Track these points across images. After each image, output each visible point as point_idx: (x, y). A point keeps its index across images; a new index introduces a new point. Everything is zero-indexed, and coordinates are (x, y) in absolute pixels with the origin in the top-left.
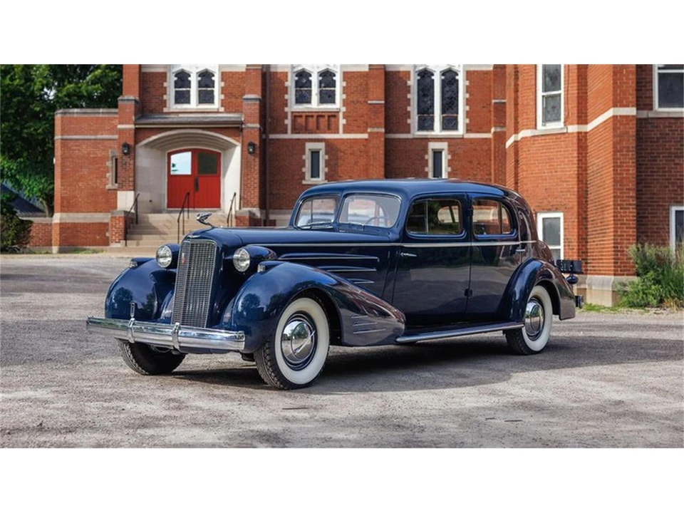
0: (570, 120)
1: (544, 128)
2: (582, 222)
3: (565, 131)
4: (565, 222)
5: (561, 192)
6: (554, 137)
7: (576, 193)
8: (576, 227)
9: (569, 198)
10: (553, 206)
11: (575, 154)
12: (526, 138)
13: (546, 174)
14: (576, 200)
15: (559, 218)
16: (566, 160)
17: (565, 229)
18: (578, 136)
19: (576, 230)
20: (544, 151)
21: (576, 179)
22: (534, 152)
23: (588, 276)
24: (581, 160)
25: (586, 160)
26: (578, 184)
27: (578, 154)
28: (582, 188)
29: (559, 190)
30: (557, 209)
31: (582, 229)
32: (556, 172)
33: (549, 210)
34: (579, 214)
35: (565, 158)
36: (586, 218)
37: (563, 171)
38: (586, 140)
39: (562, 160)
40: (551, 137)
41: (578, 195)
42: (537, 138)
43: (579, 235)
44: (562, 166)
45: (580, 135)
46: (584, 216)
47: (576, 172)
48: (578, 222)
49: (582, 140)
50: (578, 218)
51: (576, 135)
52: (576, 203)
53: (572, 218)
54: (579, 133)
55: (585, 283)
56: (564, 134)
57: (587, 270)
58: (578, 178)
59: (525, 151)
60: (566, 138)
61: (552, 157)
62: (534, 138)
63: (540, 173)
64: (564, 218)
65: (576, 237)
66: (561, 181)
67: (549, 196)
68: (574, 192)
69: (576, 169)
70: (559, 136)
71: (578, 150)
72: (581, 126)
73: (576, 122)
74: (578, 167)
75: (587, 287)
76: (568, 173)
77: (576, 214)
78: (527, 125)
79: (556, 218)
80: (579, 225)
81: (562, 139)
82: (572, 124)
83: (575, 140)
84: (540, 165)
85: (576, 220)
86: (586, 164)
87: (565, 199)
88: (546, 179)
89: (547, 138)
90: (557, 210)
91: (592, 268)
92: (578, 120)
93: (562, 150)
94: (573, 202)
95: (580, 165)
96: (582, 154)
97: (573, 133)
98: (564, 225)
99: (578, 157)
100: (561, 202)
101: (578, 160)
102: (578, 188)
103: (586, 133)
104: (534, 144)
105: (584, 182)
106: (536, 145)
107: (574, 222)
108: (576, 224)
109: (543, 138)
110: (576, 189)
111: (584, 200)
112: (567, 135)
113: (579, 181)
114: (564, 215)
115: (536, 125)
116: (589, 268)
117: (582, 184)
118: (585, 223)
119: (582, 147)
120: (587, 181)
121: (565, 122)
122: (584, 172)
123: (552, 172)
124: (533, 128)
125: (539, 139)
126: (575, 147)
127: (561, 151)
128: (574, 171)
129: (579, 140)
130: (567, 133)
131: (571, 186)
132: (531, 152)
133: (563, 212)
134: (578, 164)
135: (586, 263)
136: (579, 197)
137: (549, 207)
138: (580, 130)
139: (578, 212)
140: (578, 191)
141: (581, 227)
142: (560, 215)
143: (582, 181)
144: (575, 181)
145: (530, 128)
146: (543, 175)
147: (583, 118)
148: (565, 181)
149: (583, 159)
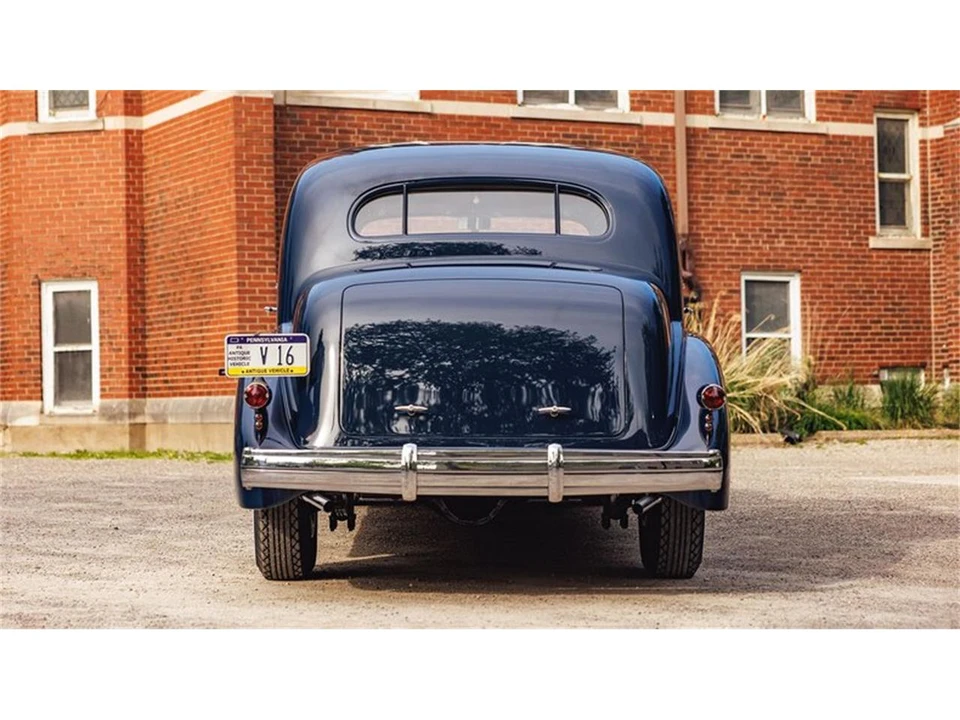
0: (110, 107)
1: (52, 120)
2: (136, 299)
3: (99, 127)
4: (101, 299)
5: (93, 242)
6: (77, 138)
7: (124, 245)
8: (124, 309)
9: (110, 254)
10: (76, 268)
11: (122, 171)
12: (19, 137)
13: (61, 208)
14: (124, 257)
15: (88, 293)
16: (103, 182)
17: (102, 312)
18: (127, 138)
19: (125, 315)
20: (56, 164)
21: (123, 219)
22: (35, 165)
23: (149, 401)
24: (133, 183)
25: (141, 183)
26: (128, 228)
27: (127, 170)
28: (135, 234)
29: (89, 239)
30: (85, 274)
31: (136, 311)
32: (82, 204)
33: (68, 277)
34: (130, 285)
35: (99, 178)
36: (143, 292)
37: (96, 203)
38: (141, 145)
39: (95, 181)
40: (70, 137)
41: (129, 248)
42: (38, 139)
43: (130, 324)
44: (95, 194)
45: (130, 136)
46: (139, 288)
47: (124, 205)
48: (130, 298)
49: (133, 145)
50: (129, 292)
51: (122, 135)
52: (124, 263)
53: (116, 292)
54: (128, 132)
55: (142, 413)
56: (97, 132)
57: (145, 389)
58: (128, 215)
59: (16, 164)
60: (103, 139)
61: (71, 176)
62: (33, 140)
63: (49, 206)
64: (101, 292)
65: (124, 327)
66: (91, 222)
67: (68, 249)
68: (119, 241)
69: (124, 199)
70: (87, 136)
71: (127, 164)
72: (130, 118)
73: (122, 110)
74: (127, 196)
75: (148, 420)
76: (106, 207)
77: (123, 285)
78: (19, 113)
79: (79, 292)
80: (130, 305)
81: (94, 142)
82: (113, 114)
83: (121, 145)
84: (48, 191)
85: (126, 295)
86: (141, 190)
87: (100, 255)
88: (60, 218)
89: (62, 138)
90: (84, 276)
91: (153, 385)
92: (126, 107)
93: (94, 162)
94: (118, 260)
95: (131, 192)
96: (133, 170)
97: (116, 132)
98: (100, 305)
99: (127, 176)
100: (93, 261)
101: (128, 183)
102: (128, 235)
103: (141, 132)
104: (34, 150)
105: (139, 224)
106: (39, 152)
107: (120, 298)
108: (124, 302)
109: (54, 138)
110: (123, 237)
111: (139, 258)
112: (103, 135)
113: (129, 221)
114: (99, 287)
115: (37, 114)
116: (148, 386)
117: (135, 227)
118: (140, 301)
119: (132, 158)
120: (142, 222)
121: (98, 110)
122: (138, 206)
123: (73, 205)
124: (31, 119)
125: (45, 140)
126: (121, 159)
127: (91, 165)
128: (119, 203)
129: (128, 145)
130: (103, 130)
131: (113, 232)
132: (27, 165)
133: (98, 279)
134: (128, 189)
135: (145, 376)
136: (130, 251)
137: (66, 272)
138: (130, 127)
139: (129, 280)
140: (128, 241)
141: (134, 308)
142: (92, 287)
143: (134, 222)
144: (121, 222)
145: (24, 120)
146: (53, 209)
147: (135, 104)
148: (102, 222)
149: (136, 181)
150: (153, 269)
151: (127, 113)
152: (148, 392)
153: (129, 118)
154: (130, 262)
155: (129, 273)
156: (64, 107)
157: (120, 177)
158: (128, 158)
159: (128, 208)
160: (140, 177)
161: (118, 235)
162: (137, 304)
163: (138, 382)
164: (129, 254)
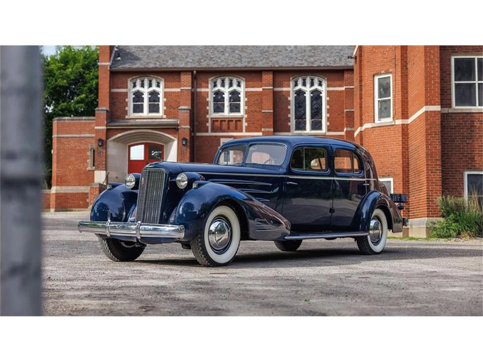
0: (397, 116)
1: (379, 122)
2: (405, 184)
3: (394, 124)
4: (394, 184)
5: (392, 164)
6: (386, 128)
7: (401, 165)
8: (401, 187)
9: (397, 168)
10: (386, 173)
11: (401, 139)
12: (368, 128)
13: (381, 152)
14: (401, 169)
15: (390, 182)
16: (395, 143)
17: (394, 189)
18: (402, 127)
20: (380, 137)
21: (401, 156)
22: (373, 138)
23: (410, 220)
24: (405, 143)
25: (408, 143)
26: (403, 159)
27: (403, 138)
28: (405, 161)
29: (390, 163)
30: (389, 175)
31: (405, 188)
32: (388, 151)
34: (403, 179)
35: (394, 141)
37: (392, 150)
38: (408, 129)
39: (392, 143)
40: (384, 128)
42: (375, 129)
44: (392, 147)
45: (404, 126)
46: (407, 180)
47: (401, 151)
48: (403, 184)
49: (405, 129)
50: (403, 181)
51: (400, 126)
52: (401, 171)
53: (399, 181)
54: (403, 125)
56: (393, 125)
57: (409, 216)
58: (403, 154)
59: (367, 138)
60: (394, 128)
61: (385, 141)
62: (373, 129)
63: (377, 152)
64: (394, 182)
66: (391, 157)
67: (383, 167)
69: (401, 149)
70: (390, 127)
71: (403, 136)
73: (401, 117)
74: (403, 147)
75: (409, 227)
76: (396, 151)
77: (401, 179)
78: (368, 120)
79: (388, 182)
80: (403, 186)
81: (392, 129)
82: (397, 119)
83: (400, 130)
84: (377, 146)
85: (402, 183)
86: (408, 145)
87: (394, 168)
88: (381, 156)
89: (382, 128)
90: (389, 176)
91: (412, 214)
92: (402, 116)
93: (392, 136)
94: (399, 171)
95: (404, 146)
96: (405, 138)
97: (399, 125)
98: (394, 186)
99: (403, 141)
100: (391, 171)
101: (402, 143)
102: (403, 161)
103: (407, 125)
104: (373, 133)
105: (407, 157)
107: (400, 184)
108: (401, 185)
109: (379, 128)
110: (401, 162)
111: (407, 169)
112: (395, 126)
113: (403, 156)
114: (394, 180)
115: (374, 120)
117: (405, 158)
119: (405, 134)
120: (408, 156)
121: (393, 118)
122: (406, 151)
123: (385, 151)
124: (372, 122)
125: (376, 129)
126: (401, 135)
129: (403, 129)
130: (395, 125)
132: (371, 138)
133: (393, 177)
134: (403, 145)
135: (409, 211)
136: (403, 167)
137: (383, 174)
138: (404, 123)
139: (403, 177)
140: (403, 163)
141: (405, 187)
142: (391, 179)
143: (405, 156)
144: (400, 157)
145: (370, 122)
146: (379, 153)
147: (406, 115)
148: (394, 157)
149: (406, 142)
150: (411, 173)
151: (402, 119)
152: (410, 217)
153: (403, 120)
154: (404, 171)
155: (403, 175)
156: (383, 117)
157: (400, 141)
158: (403, 134)
159: (402, 152)
160: (407, 140)
161: (399, 161)
162: (406, 186)
163: (406, 213)
164: (403, 168)
